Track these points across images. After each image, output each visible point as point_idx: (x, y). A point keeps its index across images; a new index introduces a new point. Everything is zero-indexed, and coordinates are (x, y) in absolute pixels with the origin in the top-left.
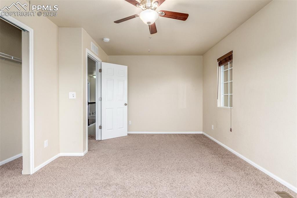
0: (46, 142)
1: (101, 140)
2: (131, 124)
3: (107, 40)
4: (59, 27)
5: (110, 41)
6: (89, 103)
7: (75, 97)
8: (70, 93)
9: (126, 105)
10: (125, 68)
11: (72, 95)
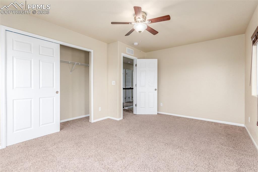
0: (100, 108)
1: (136, 114)
2: (162, 106)
3: (136, 44)
4: (108, 44)
5: (138, 44)
6: (124, 89)
7: (115, 84)
8: (113, 82)
9: (156, 90)
10: (156, 61)
11: (113, 83)
